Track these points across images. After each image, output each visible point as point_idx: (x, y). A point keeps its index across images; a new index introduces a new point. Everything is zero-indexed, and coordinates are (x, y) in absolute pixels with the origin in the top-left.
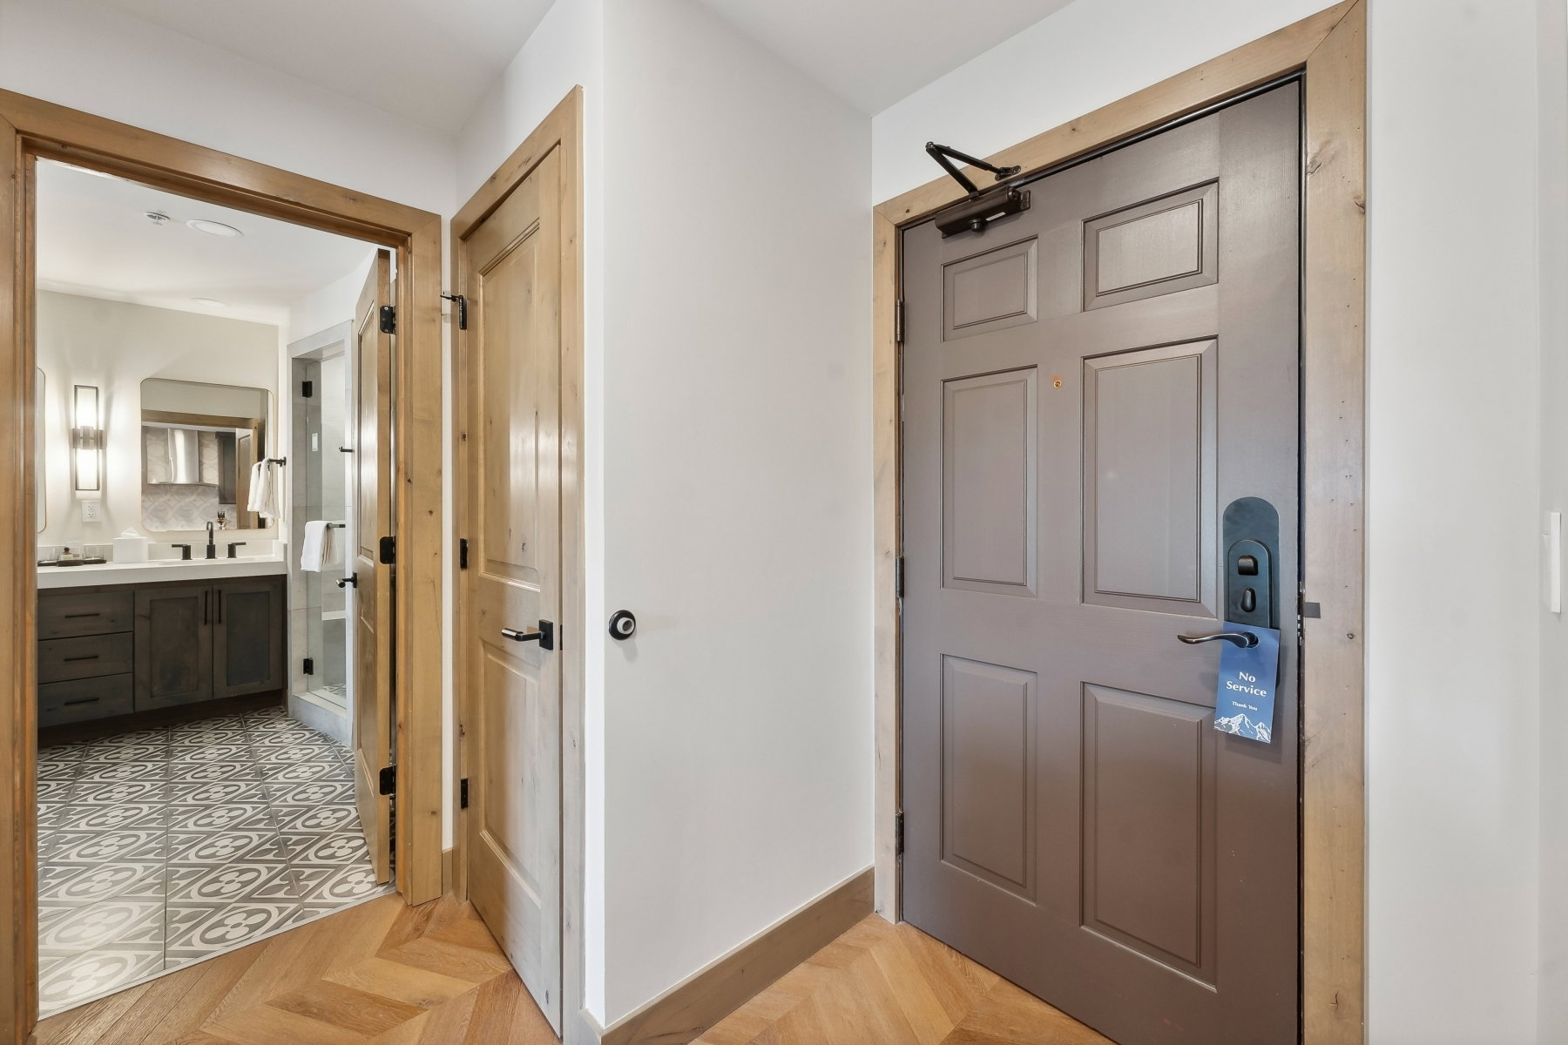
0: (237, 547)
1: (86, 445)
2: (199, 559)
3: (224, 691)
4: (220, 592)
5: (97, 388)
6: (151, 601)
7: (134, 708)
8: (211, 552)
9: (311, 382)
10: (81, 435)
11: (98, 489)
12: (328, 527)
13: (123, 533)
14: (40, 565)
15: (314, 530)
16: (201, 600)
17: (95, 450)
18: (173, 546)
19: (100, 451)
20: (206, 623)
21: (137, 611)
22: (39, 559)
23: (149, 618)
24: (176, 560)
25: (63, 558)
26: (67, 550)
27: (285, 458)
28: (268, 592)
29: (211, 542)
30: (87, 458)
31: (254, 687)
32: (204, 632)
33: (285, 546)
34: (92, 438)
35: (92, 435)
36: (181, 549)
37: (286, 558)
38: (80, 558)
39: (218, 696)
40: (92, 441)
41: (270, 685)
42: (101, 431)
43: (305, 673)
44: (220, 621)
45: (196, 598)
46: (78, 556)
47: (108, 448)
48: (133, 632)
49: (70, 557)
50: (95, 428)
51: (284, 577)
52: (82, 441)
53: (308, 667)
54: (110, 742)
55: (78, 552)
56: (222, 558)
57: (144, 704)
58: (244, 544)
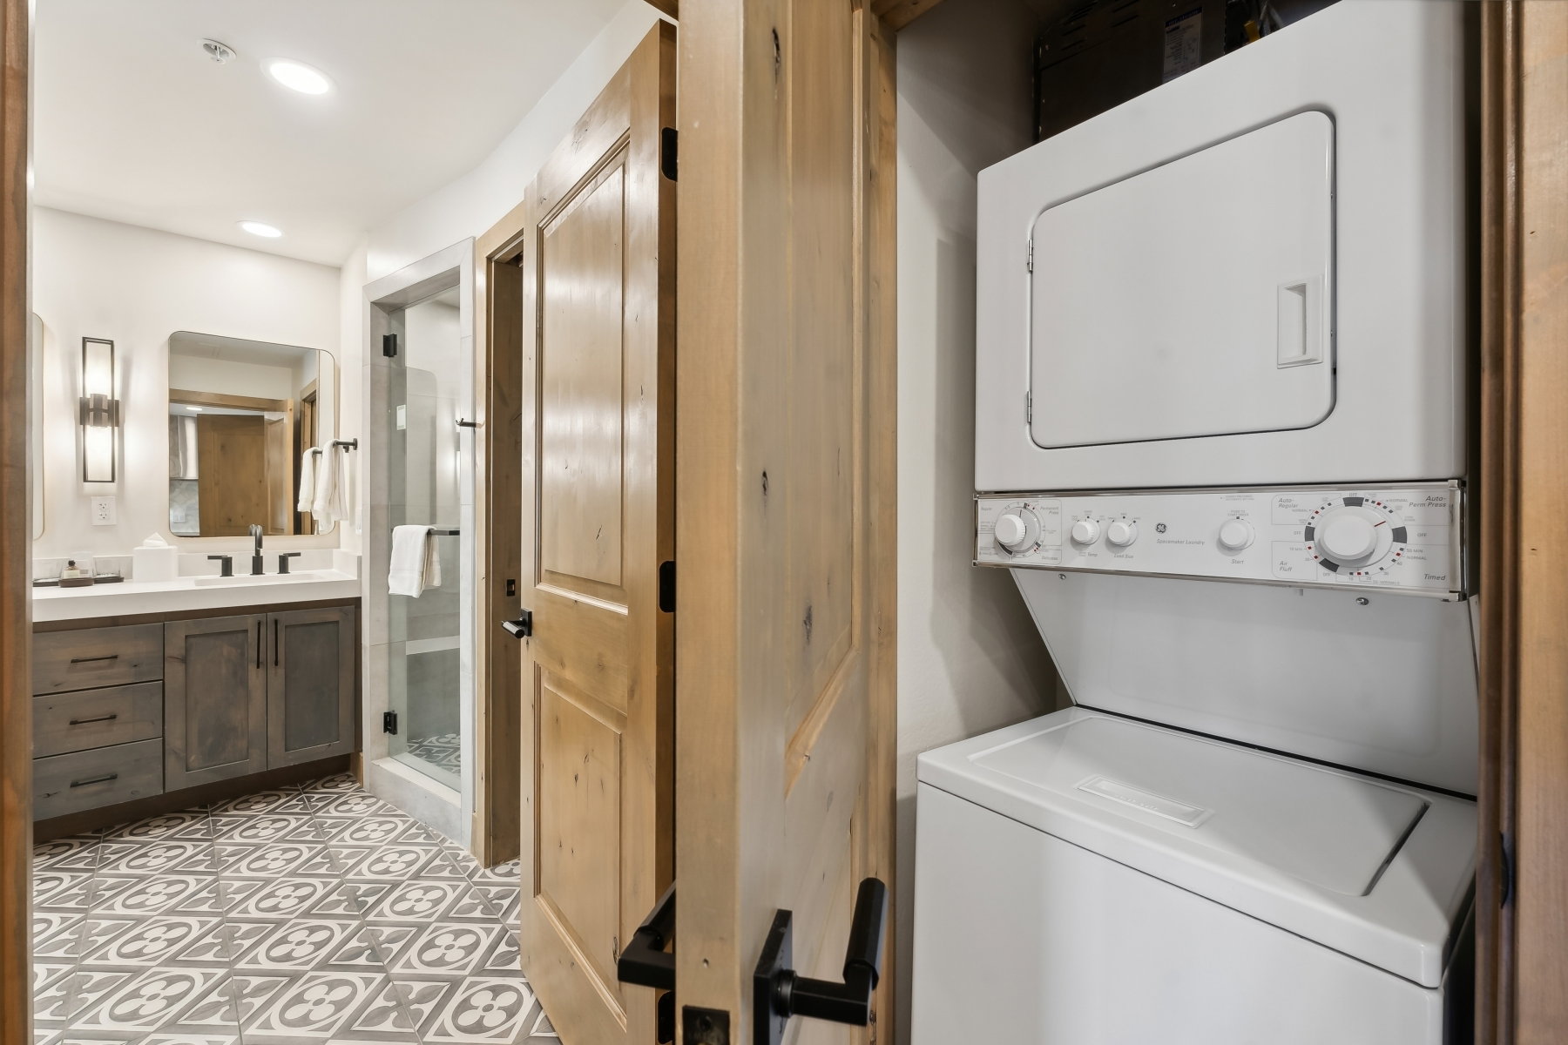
0: (290, 558)
1: (98, 421)
2: (242, 576)
3: (281, 759)
4: (276, 622)
5: (111, 343)
6: (186, 637)
7: (164, 788)
8: (257, 567)
9: (395, 336)
10: (91, 406)
11: (113, 481)
12: (429, 533)
13: (146, 541)
14: (37, 585)
15: (409, 538)
16: (252, 635)
17: (110, 428)
18: (210, 558)
19: (116, 428)
20: (258, 667)
21: (168, 652)
22: (34, 577)
23: (184, 660)
24: (212, 577)
25: (67, 575)
26: (72, 563)
27: (356, 441)
28: (337, 622)
29: (257, 552)
30: (99, 438)
31: (320, 751)
32: (255, 677)
33: (360, 559)
34: (105, 411)
35: (105, 407)
36: (220, 561)
37: (360, 575)
38: (89, 575)
39: (275, 765)
40: (105, 415)
41: (338, 748)
42: (117, 402)
43: (385, 731)
44: (276, 664)
45: (246, 631)
46: (86, 572)
47: (126, 425)
48: (163, 680)
49: (76, 574)
50: (109, 398)
51: (357, 602)
52: (92, 414)
53: (390, 722)
54: (131, 834)
55: (87, 567)
56: (271, 575)
57: (179, 780)
58: (299, 554)
